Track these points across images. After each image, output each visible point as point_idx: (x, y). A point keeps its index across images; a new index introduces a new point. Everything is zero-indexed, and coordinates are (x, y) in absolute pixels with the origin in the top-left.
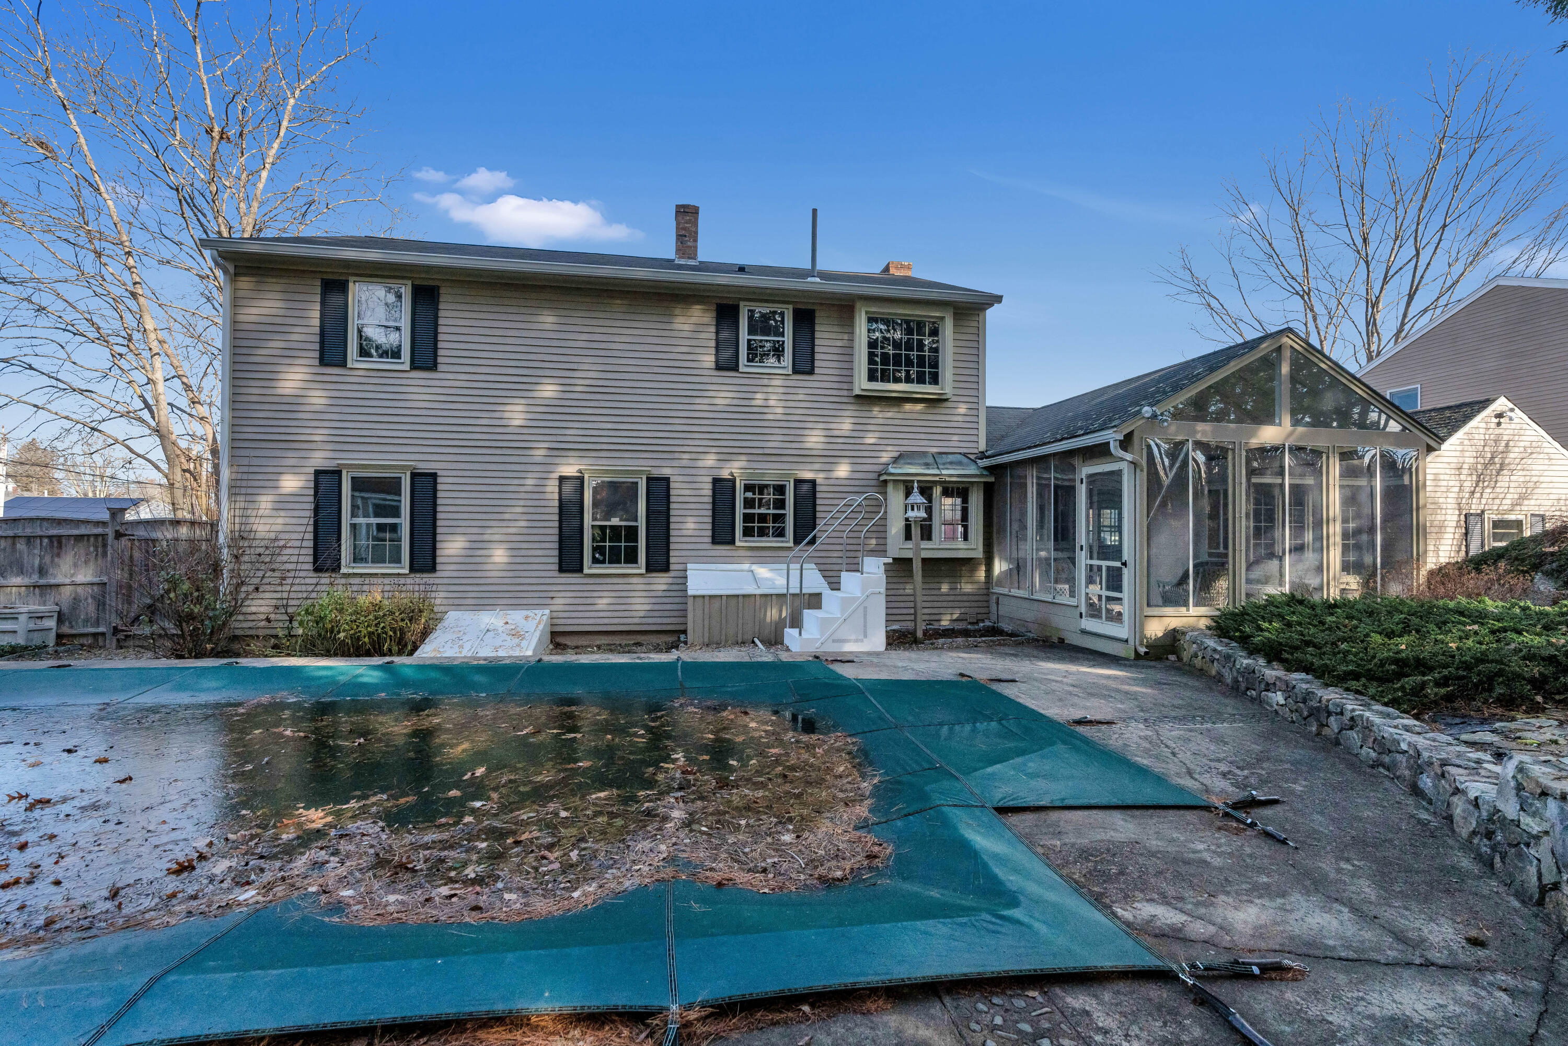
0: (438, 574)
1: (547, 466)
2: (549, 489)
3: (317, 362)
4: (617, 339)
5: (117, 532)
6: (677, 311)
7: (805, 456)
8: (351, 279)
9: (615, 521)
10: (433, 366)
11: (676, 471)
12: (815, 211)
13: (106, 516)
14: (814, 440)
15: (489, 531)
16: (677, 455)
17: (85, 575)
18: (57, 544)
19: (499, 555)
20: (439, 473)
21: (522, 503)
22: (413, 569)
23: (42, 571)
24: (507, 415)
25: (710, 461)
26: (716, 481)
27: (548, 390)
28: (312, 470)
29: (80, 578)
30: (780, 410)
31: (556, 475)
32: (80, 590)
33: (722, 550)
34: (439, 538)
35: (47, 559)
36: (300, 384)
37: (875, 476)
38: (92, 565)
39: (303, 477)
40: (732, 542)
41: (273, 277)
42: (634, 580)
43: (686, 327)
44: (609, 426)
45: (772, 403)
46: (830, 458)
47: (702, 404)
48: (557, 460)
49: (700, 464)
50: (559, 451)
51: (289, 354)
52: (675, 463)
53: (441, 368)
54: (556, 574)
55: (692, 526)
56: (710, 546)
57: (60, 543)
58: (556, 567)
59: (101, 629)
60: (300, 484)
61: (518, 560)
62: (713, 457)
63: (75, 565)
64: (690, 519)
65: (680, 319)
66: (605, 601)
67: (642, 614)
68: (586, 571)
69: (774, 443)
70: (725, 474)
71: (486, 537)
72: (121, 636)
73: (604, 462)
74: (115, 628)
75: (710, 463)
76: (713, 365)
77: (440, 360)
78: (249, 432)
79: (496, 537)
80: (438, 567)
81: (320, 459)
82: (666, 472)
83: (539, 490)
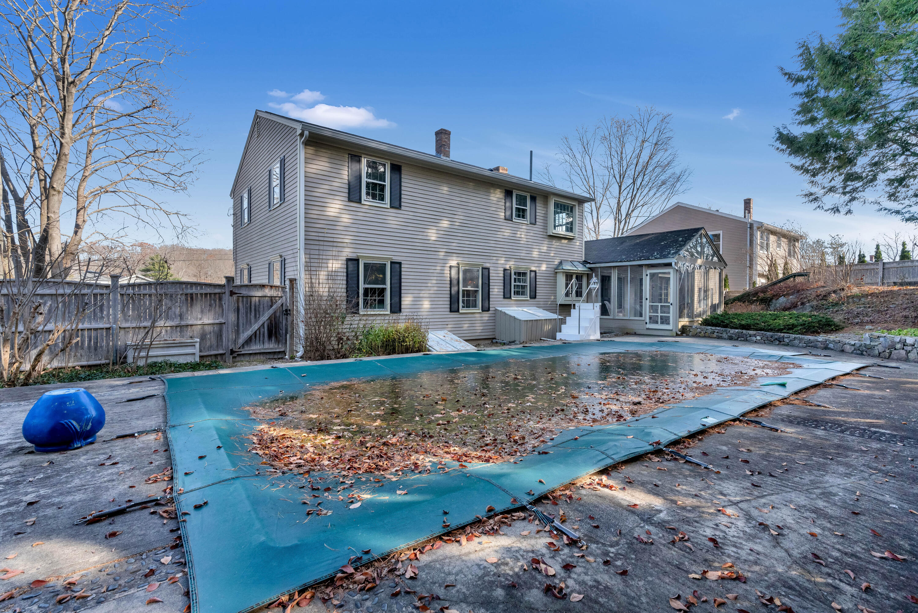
0: (401, 314)
1: (445, 261)
2: (446, 272)
3: (346, 199)
4: (470, 201)
5: (231, 292)
6: (492, 191)
7: (532, 260)
8: (363, 156)
9: (469, 288)
10: (399, 207)
11: (492, 265)
12: (531, 152)
13: (223, 281)
14: (535, 254)
15: (423, 292)
16: (491, 258)
17: (208, 319)
18: (191, 299)
19: (426, 305)
20: (403, 262)
21: (435, 278)
22: (391, 312)
23: (181, 316)
24: (429, 234)
25: (502, 261)
26: (505, 270)
27: (445, 224)
28: (345, 258)
29: (206, 321)
30: (525, 240)
31: (448, 265)
32: (206, 327)
33: (507, 301)
34: (402, 295)
35: (184, 309)
36: (337, 211)
37: (553, 270)
38: (213, 312)
39: (340, 262)
40: (510, 298)
41: (324, 149)
42: (477, 315)
43: (495, 199)
44: (468, 243)
45: (523, 236)
46: (540, 262)
47: (500, 235)
48: (449, 258)
49: (499, 262)
50: (449, 253)
51: (332, 193)
52: (491, 261)
53: (403, 208)
54: (449, 313)
55: (496, 290)
56: (502, 299)
57: (192, 298)
58: (449, 310)
59: (221, 352)
60: (339, 266)
61: (434, 306)
62: (504, 259)
63: (202, 312)
64: (496, 287)
65: (492, 195)
66: (466, 325)
67: (480, 331)
68: (460, 311)
69: (523, 254)
70: (507, 267)
71: (421, 295)
72: (235, 355)
73: (466, 260)
74: (232, 350)
75: (503, 262)
76: (503, 217)
77: (402, 204)
78: (313, 235)
79: (425, 295)
80: (402, 310)
81: (348, 253)
82: (488, 265)
83: (442, 273)
